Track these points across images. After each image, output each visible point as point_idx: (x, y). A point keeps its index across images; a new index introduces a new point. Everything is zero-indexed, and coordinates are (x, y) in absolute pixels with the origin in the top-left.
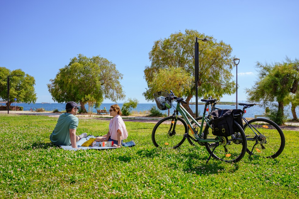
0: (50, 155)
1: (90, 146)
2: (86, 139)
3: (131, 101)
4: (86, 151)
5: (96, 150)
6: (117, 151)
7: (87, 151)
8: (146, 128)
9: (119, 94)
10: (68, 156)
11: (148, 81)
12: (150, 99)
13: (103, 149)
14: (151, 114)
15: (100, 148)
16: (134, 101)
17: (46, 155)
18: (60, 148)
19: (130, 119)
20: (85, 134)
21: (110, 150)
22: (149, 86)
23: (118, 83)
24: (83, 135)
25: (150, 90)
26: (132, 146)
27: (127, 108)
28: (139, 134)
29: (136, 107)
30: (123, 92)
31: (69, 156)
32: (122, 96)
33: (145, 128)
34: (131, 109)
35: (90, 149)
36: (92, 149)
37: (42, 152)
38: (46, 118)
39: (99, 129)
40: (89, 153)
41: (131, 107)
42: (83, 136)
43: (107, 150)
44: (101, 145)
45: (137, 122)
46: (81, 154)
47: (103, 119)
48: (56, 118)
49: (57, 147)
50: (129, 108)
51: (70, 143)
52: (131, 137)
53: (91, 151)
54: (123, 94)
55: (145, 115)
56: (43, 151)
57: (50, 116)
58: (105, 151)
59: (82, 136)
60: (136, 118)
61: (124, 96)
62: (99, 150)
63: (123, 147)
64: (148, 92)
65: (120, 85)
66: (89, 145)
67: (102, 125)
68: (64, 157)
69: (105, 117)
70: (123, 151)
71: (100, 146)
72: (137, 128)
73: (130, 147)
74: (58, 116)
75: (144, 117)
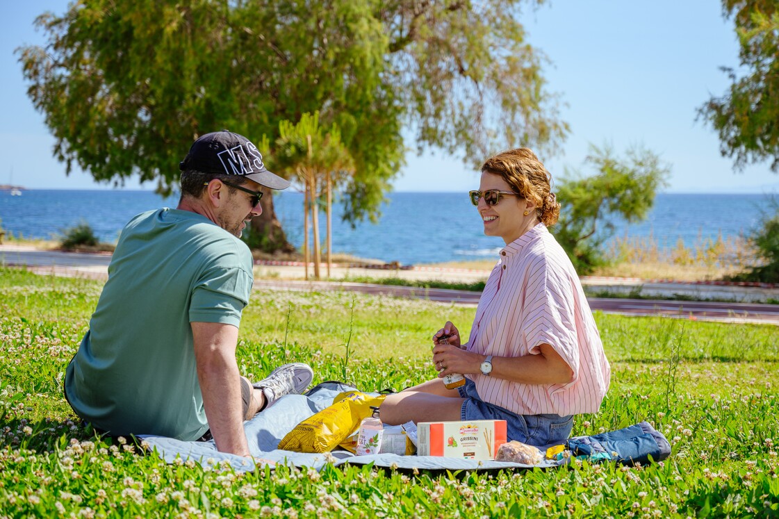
0: (76, 492)
1: (339, 448)
2: (312, 405)
3: (608, 166)
4: (316, 476)
5: (388, 472)
6: (537, 486)
7: (326, 473)
8: (728, 353)
9: (520, 118)
10: (200, 503)
11: (743, 13)
12: (752, 146)
13: (435, 473)
14: (761, 262)
15: (414, 463)
16: (631, 166)
17: (54, 489)
18: (137, 451)
19: (605, 295)
20: (298, 371)
21: (482, 481)
22: (746, 52)
23: (513, 31)
24: (281, 376)
25: (757, 78)
26: (644, 461)
27: (578, 215)
28: (686, 393)
29: (648, 214)
30: (551, 103)
31: (205, 499)
32: (542, 133)
33: (723, 360)
34: (609, 225)
35: (341, 467)
36: (360, 466)
37: (23, 471)
38: (18, 282)
39: (389, 353)
40: (342, 490)
41: (613, 208)
42: (285, 386)
43: (461, 476)
44: (419, 446)
45: (659, 320)
46: (282, 493)
47: (409, 296)
48: (87, 281)
49: (122, 440)
50: (595, 214)
51: (203, 421)
52: (633, 405)
53: (349, 478)
54: (547, 115)
55: (719, 274)
56: (28, 463)
57: (42, 272)
58: (452, 481)
59: (277, 384)
60: (652, 293)
61: (553, 134)
62: (408, 472)
63: (577, 462)
64: (738, 98)
65: (528, 48)
66: (332, 442)
67: (409, 328)
68: (173, 503)
69: (421, 284)
70: (579, 489)
71: (413, 450)
72: (660, 355)
73: (629, 463)
74: (98, 271)
75: (708, 283)
